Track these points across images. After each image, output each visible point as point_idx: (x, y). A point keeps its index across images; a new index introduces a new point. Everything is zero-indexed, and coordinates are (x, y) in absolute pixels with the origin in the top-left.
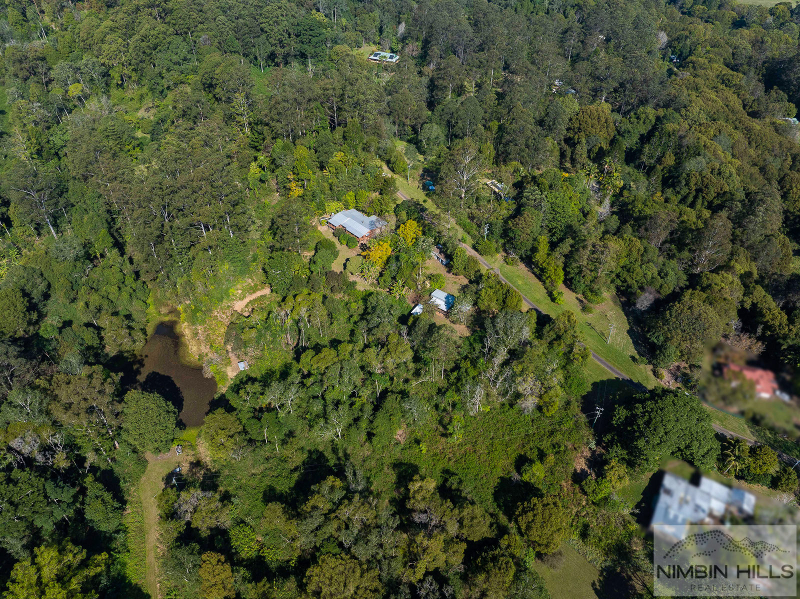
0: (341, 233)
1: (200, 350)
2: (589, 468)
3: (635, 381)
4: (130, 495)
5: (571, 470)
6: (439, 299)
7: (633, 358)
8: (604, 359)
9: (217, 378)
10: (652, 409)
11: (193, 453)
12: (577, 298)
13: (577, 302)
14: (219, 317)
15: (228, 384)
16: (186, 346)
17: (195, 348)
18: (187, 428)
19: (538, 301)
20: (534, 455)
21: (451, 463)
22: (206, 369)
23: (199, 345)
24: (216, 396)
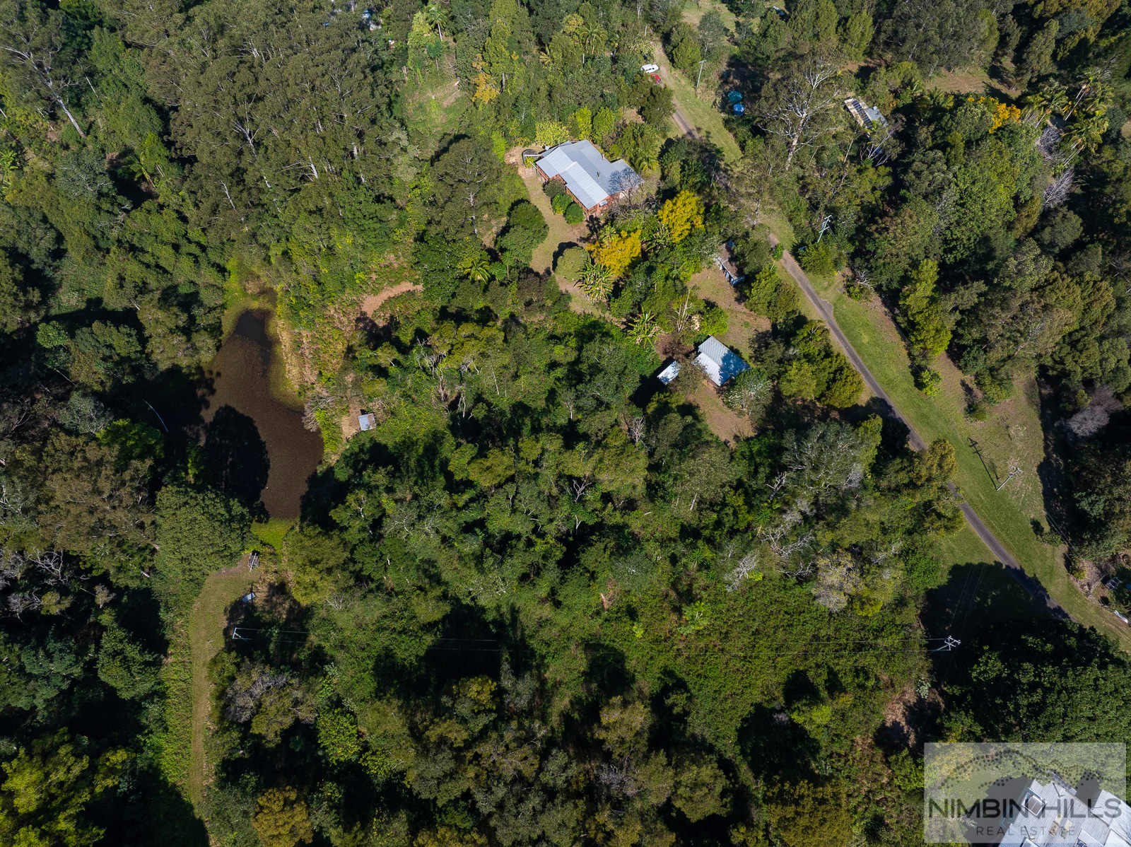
0: (556, 189)
1: (302, 374)
2: (908, 722)
3: (1029, 574)
4: (174, 631)
5: (876, 722)
6: (711, 360)
7: (1037, 526)
8: (983, 521)
9: (325, 435)
10: (1053, 684)
11: (274, 568)
12: (963, 383)
13: (961, 391)
14: (337, 321)
15: (341, 450)
16: (281, 362)
17: (295, 371)
18: (271, 520)
19: (890, 383)
20: (820, 680)
21: (680, 660)
22: (308, 414)
23: (302, 365)
24: (320, 469)
